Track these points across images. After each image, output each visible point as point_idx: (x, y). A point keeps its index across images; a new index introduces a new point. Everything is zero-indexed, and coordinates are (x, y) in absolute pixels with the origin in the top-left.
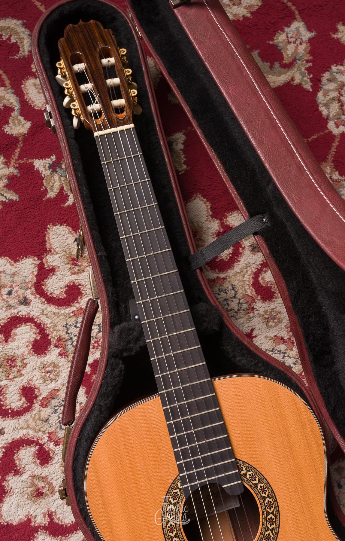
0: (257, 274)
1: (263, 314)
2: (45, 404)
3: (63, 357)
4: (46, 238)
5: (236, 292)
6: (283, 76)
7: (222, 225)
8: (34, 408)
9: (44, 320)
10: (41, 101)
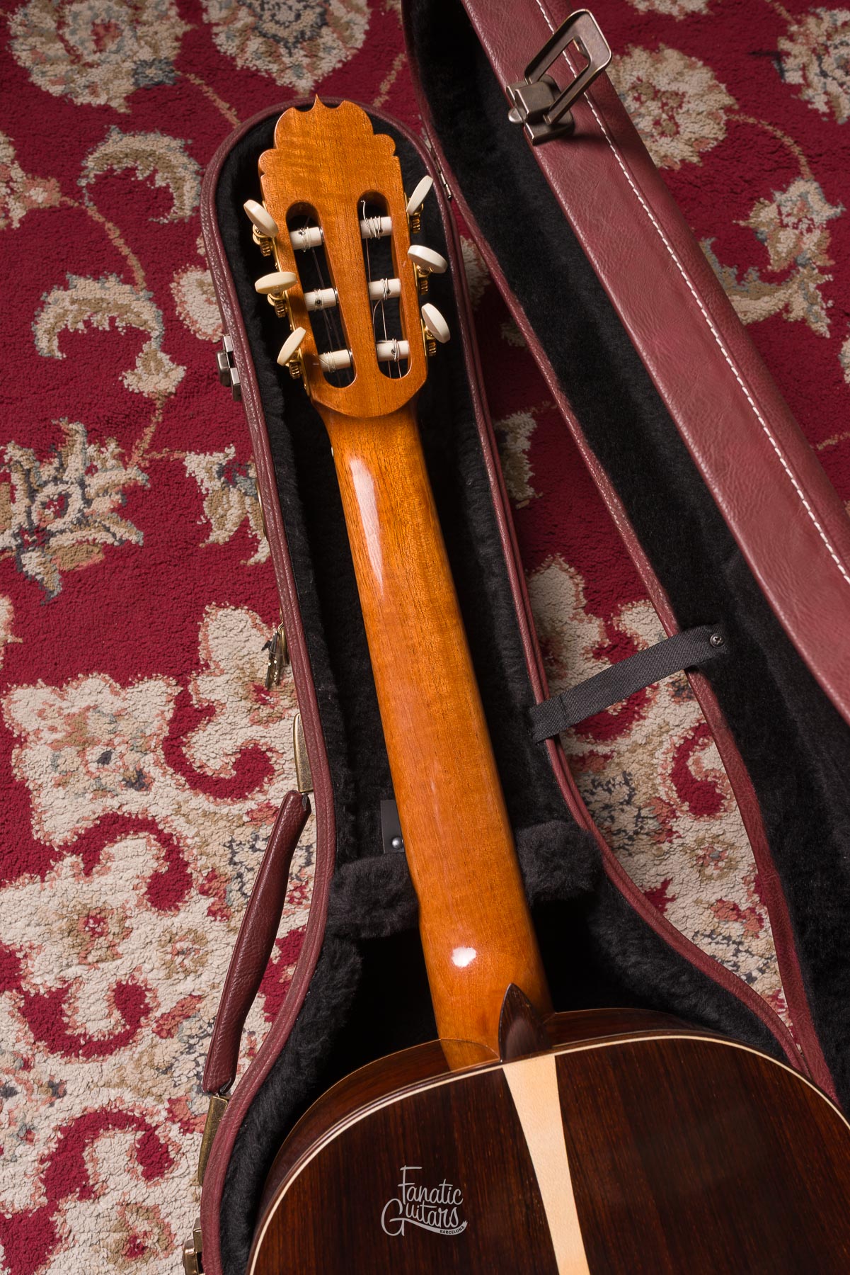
0: (683, 752)
1: (693, 845)
2: (165, 1031)
3: (219, 918)
4: (201, 635)
5: (634, 789)
6: (766, 299)
7: (609, 630)
8: (140, 1037)
9: (179, 829)
10: (211, 321)
